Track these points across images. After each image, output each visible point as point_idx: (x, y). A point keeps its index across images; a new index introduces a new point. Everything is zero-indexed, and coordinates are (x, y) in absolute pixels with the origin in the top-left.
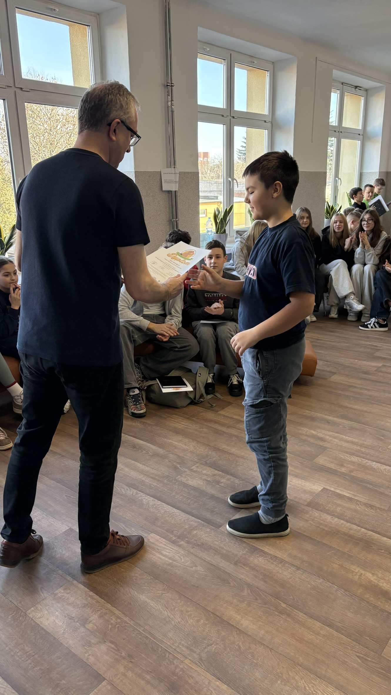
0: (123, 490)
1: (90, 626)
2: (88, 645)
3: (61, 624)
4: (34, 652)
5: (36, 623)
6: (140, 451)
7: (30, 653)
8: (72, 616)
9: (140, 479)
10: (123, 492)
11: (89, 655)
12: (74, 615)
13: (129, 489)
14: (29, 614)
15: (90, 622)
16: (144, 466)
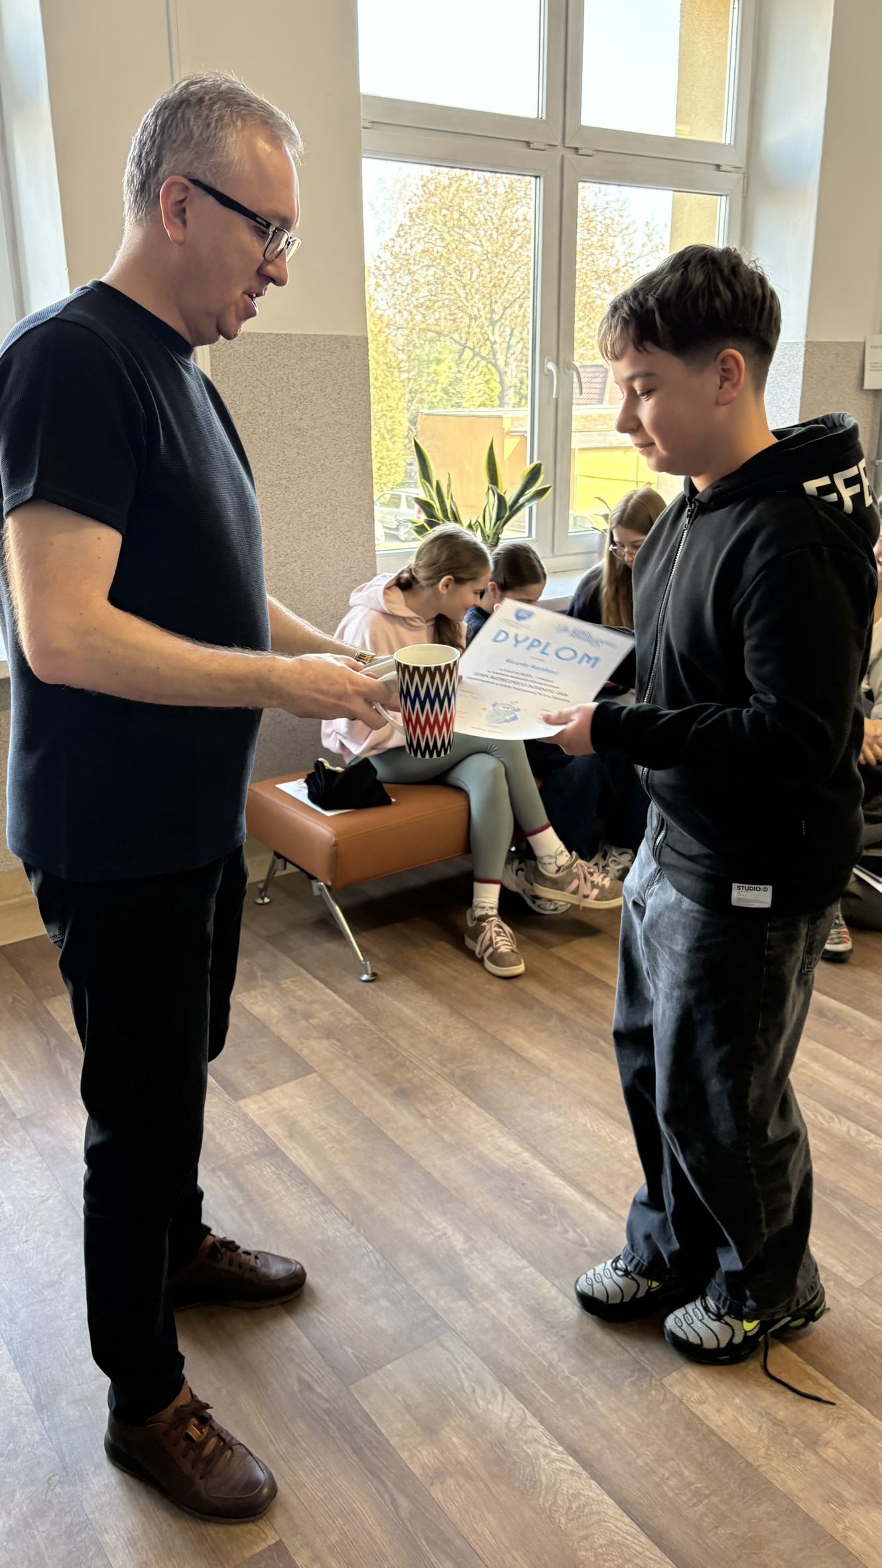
0: (820, 1118)
1: (829, 1453)
2: (837, 1502)
3: (755, 1431)
4: (707, 1488)
5: (692, 1412)
6: (838, 1026)
7: (697, 1488)
8: (778, 1417)
9: (858, 1097)
10: (823, 1122)
11: (846, 1529)
12: (781, 1415)
13: (836, 1120)
14: (671, 1385)
15: (827, 1443)
16: (858, 1068)
